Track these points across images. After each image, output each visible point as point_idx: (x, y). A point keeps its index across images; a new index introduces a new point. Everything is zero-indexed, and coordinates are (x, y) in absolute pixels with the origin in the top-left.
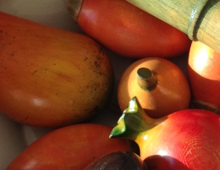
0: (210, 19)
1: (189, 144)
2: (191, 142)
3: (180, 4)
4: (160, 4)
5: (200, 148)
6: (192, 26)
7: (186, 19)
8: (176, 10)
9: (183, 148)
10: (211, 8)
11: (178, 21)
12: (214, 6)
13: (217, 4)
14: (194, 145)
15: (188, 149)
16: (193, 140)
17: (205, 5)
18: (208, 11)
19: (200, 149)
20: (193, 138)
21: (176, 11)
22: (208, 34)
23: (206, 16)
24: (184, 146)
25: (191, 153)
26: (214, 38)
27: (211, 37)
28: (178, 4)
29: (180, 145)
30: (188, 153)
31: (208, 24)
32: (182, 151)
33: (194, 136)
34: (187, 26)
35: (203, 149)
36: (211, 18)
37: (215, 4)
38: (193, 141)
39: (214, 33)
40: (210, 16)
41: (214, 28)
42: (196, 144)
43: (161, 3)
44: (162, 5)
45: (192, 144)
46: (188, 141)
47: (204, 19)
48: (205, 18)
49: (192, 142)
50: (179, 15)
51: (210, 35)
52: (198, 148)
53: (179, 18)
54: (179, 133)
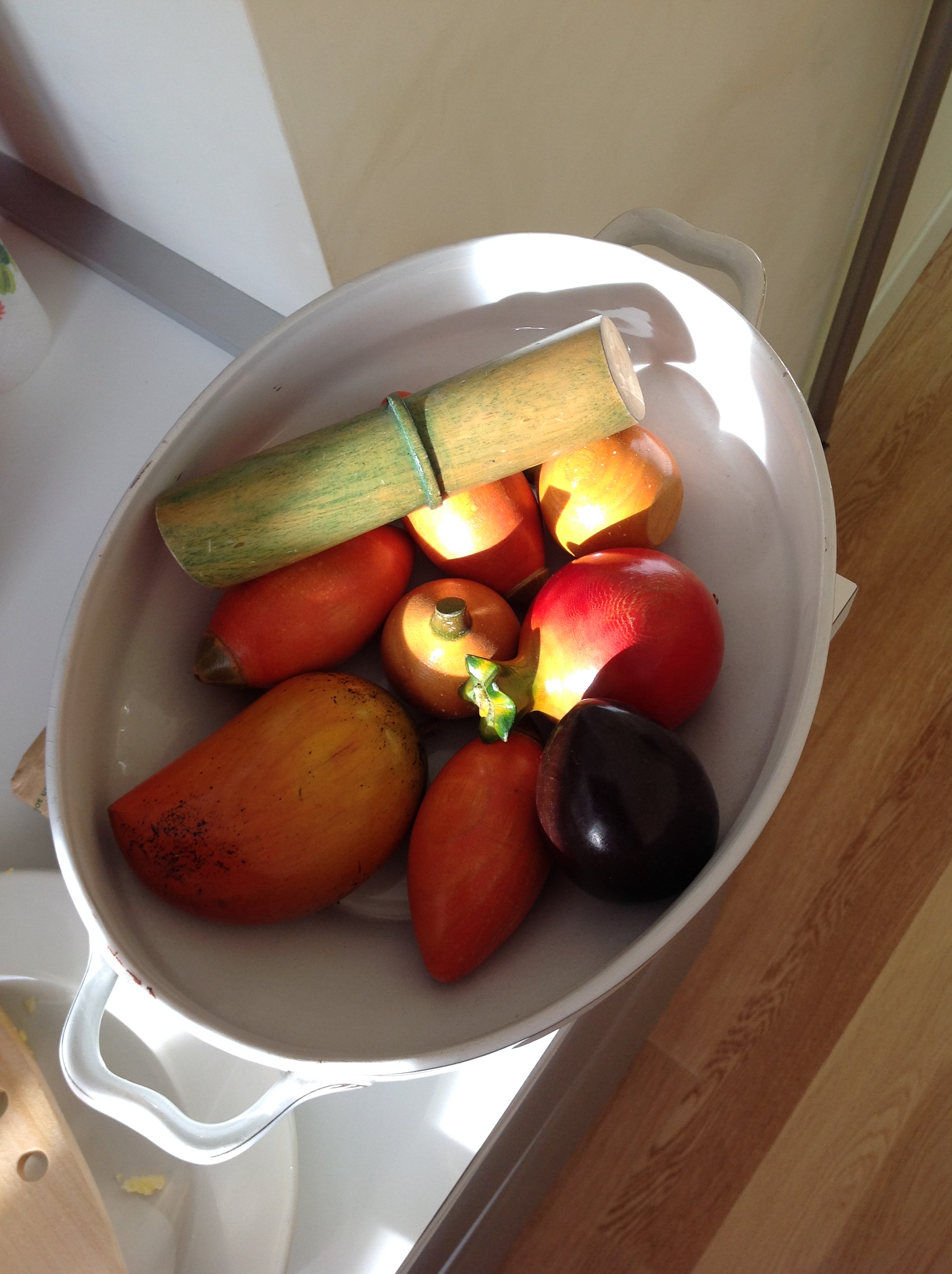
0: (444, 441)
1: (618, 613)
2: (615, 608)
3: (380, 470)
4: (351, 503)
5: (635, 599)
6: (431, 478)
7: (410, 482)
8: (384, 484)
9: (617, 626)
10: (426, 426)
11: (400, 497)
12: (428, 419)
13: (426, 413)
14: (623, 606)
15: (625, 619)
16: (614, 603)
17: (416, 430)
18: (428, 434)
19: (636, 602)
20: (611, 601)
21: (384, 486)
22: (461, 465)
23: (434, 443)
24: (616, 623)
25: (634, 619)
26: (473, 461)
27: (469, 463)
28: (379, 472)
29: (609, 628)
30: (631, 623)
31: (448, 451)
32: (622, 630)
33: (608, 597)
34: (420, 490)
35: (639, 597)
36: (444, 438)
37: (424, 417)
38: (616, 604)
39: (469, 452)
40: (439, 437)
41: (462, 445)
42: (624, 603)
43: (354, 499)
44: (356, 501)
45: (620, 608)
46: (611, 611)
47: (436, 451)
48: (434, 447)
49: (618, 606)
50: (395, 486)
51: (464, 463)
52: (633, 603)
53: (398, 491)
54: (586, 618)
